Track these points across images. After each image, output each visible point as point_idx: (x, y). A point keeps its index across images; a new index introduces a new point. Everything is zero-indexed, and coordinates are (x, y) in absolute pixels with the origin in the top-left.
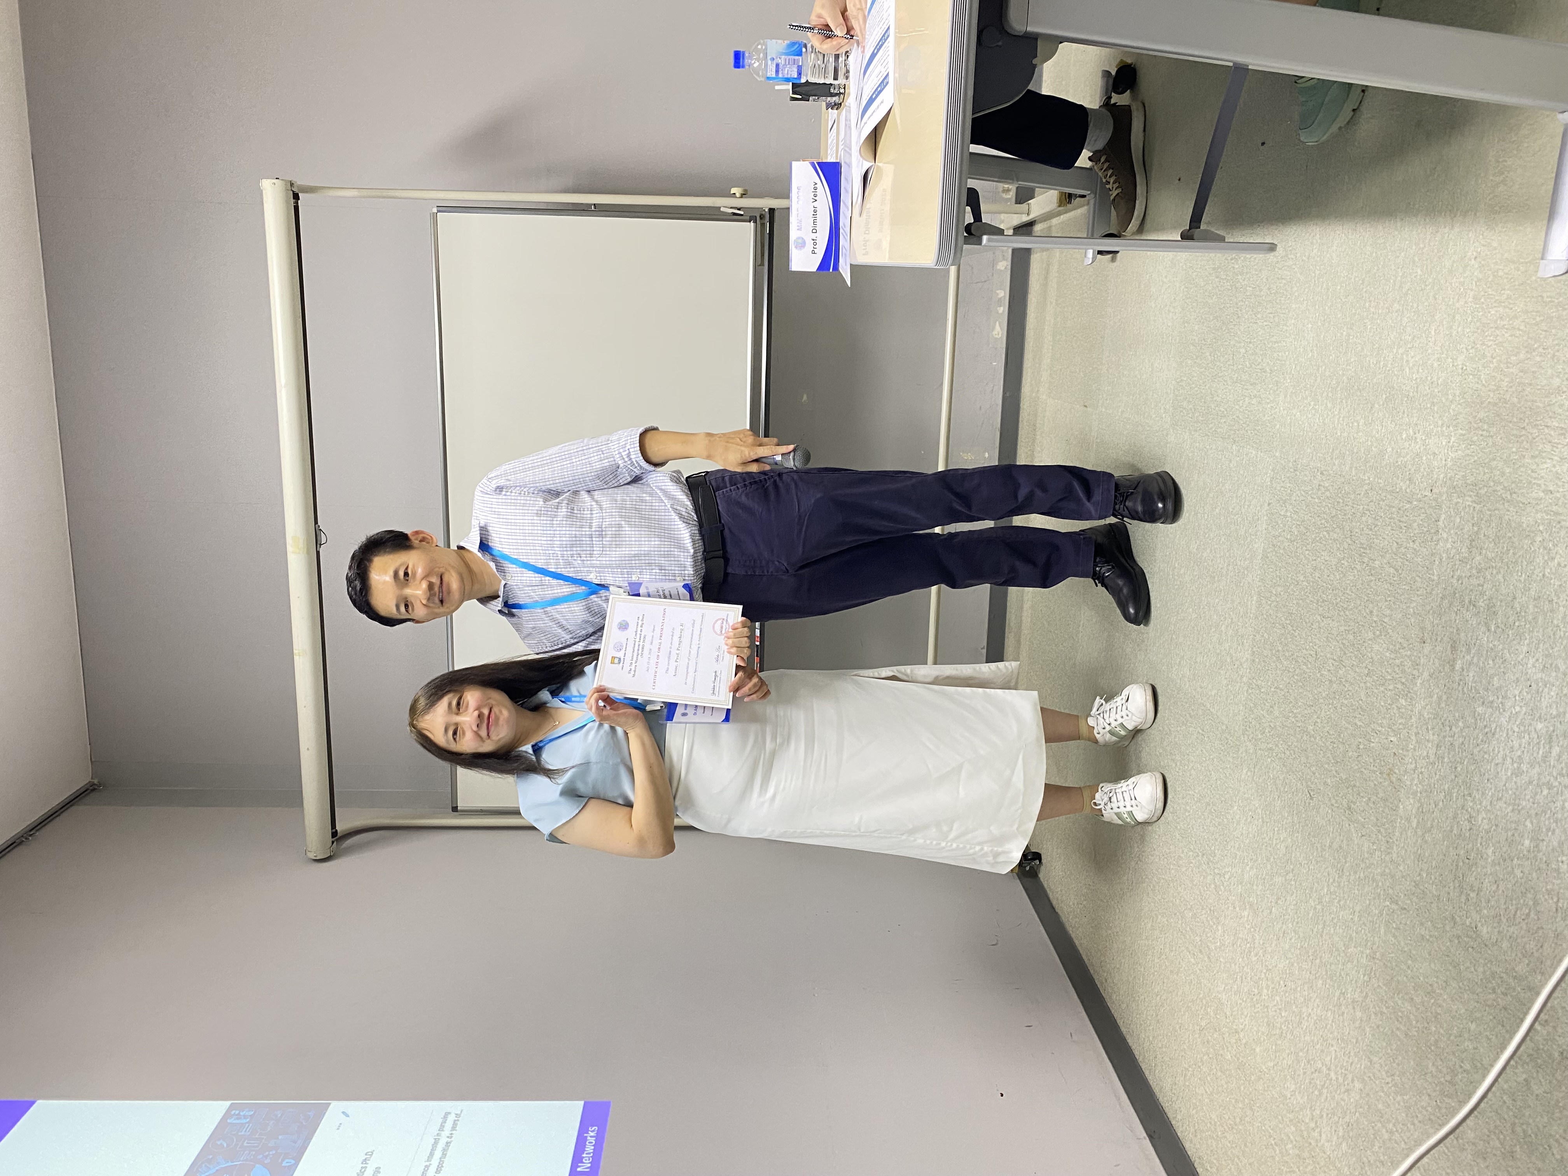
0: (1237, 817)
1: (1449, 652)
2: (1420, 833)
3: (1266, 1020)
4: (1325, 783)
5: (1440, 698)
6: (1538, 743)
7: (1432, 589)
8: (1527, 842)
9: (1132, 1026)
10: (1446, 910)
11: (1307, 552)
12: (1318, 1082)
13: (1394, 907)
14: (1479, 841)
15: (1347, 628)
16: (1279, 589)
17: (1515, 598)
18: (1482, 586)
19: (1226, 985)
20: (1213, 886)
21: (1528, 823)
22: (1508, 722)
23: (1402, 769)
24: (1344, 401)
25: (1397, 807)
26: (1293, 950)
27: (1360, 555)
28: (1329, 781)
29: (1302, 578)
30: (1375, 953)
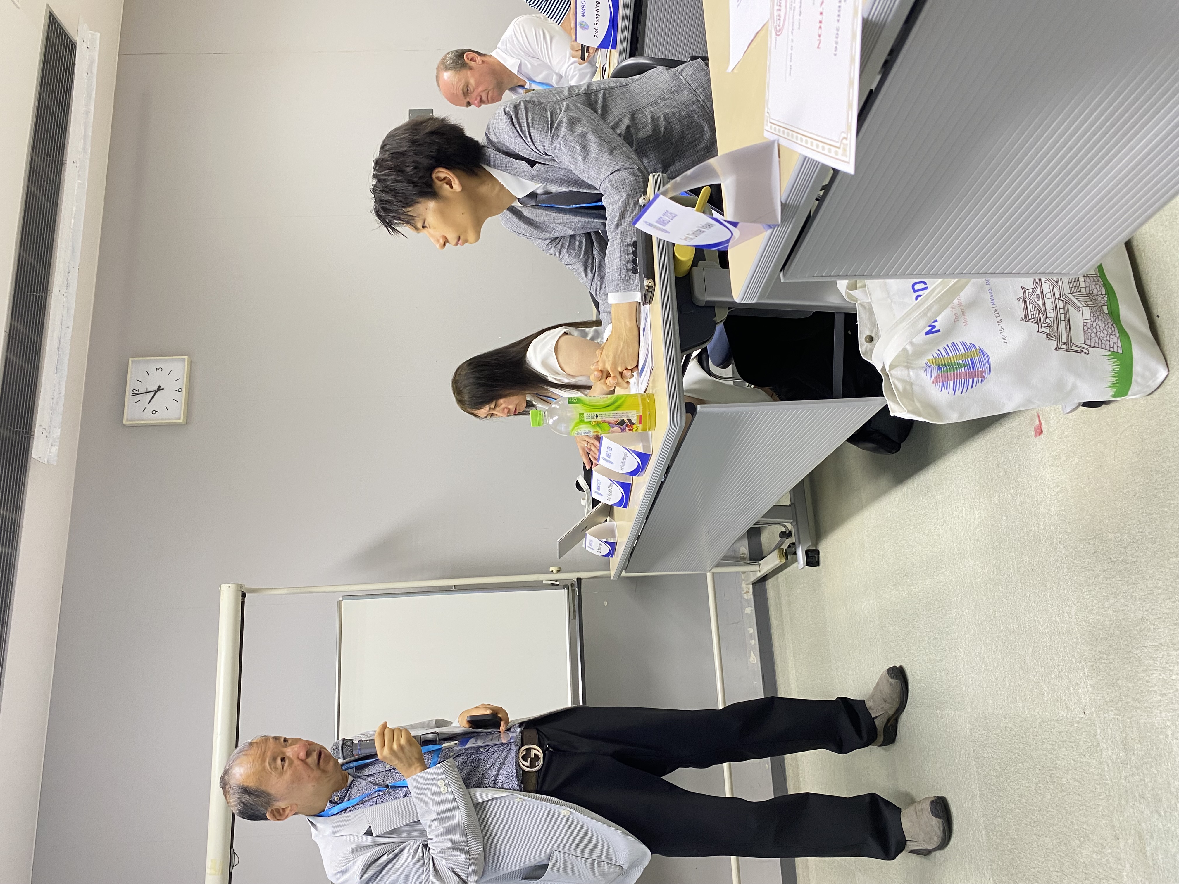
1: (1138, 842)
7: (1110, 792)
15: (1058, 841)
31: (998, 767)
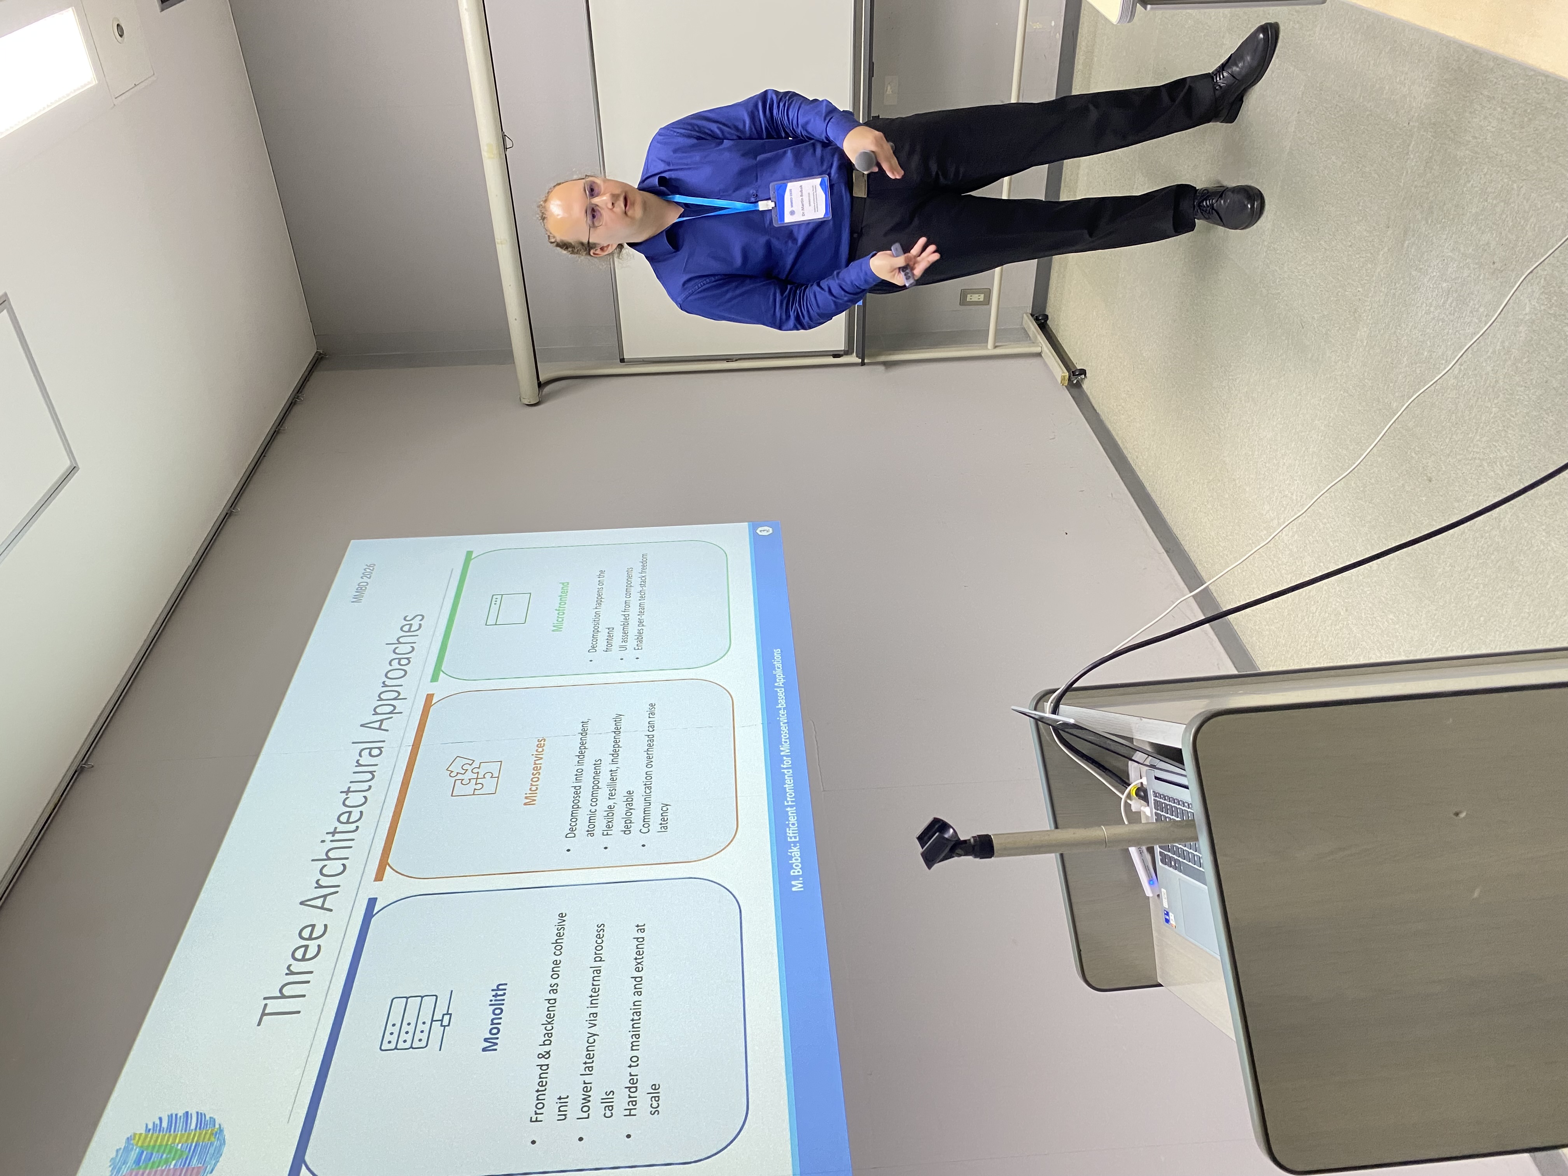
0: (1249, 341)
1: (1402, 235)
2: (1367, 349)
3: (1255, 470)
4: (1313, 318)
5: (1392, 265)
6: (1442, 295)
7: (1399, 192)
8: (1426, 353)
9: (1156, 486)
10: (1376, 395)
11: (1321, 155)
12: (1284, 503)
13: (1346, 394)
14: (1400, 353)
15: (1341, 213)
16: (1298, 179)
17: (1445, 204)
18: (1428, 194)
19: (1230, 452)
20: (1227, 388)
21: (1428, 343)
22: (1428, 282)
23: (1363, 309)
24: (1362, 43)
25: (1357, 333)
26: (1278, 426)
27: (1357, 162)
28: (1316, 316)
29: (1315, 172)
30: (1329, 423)
31: (1315, 135)
